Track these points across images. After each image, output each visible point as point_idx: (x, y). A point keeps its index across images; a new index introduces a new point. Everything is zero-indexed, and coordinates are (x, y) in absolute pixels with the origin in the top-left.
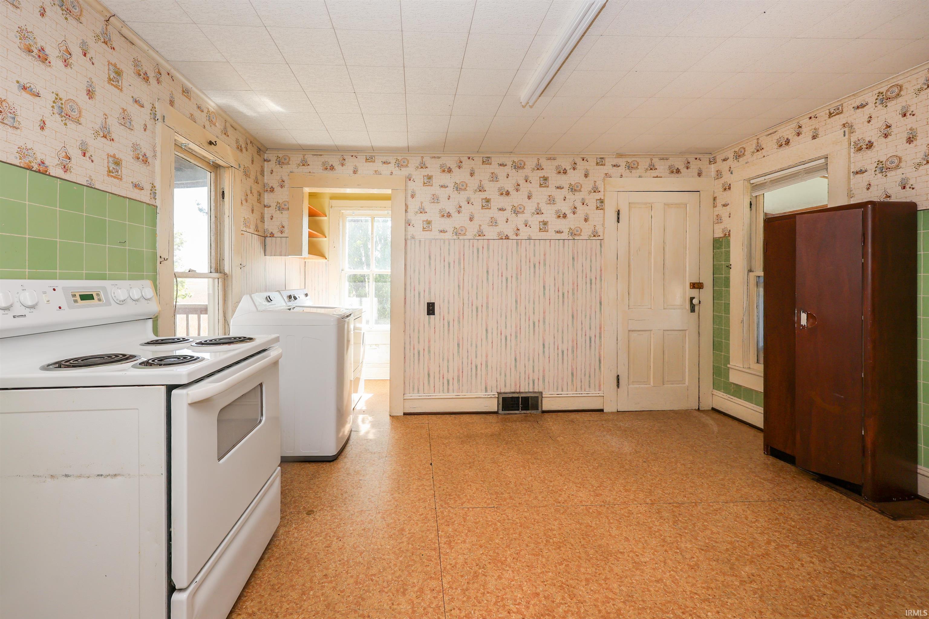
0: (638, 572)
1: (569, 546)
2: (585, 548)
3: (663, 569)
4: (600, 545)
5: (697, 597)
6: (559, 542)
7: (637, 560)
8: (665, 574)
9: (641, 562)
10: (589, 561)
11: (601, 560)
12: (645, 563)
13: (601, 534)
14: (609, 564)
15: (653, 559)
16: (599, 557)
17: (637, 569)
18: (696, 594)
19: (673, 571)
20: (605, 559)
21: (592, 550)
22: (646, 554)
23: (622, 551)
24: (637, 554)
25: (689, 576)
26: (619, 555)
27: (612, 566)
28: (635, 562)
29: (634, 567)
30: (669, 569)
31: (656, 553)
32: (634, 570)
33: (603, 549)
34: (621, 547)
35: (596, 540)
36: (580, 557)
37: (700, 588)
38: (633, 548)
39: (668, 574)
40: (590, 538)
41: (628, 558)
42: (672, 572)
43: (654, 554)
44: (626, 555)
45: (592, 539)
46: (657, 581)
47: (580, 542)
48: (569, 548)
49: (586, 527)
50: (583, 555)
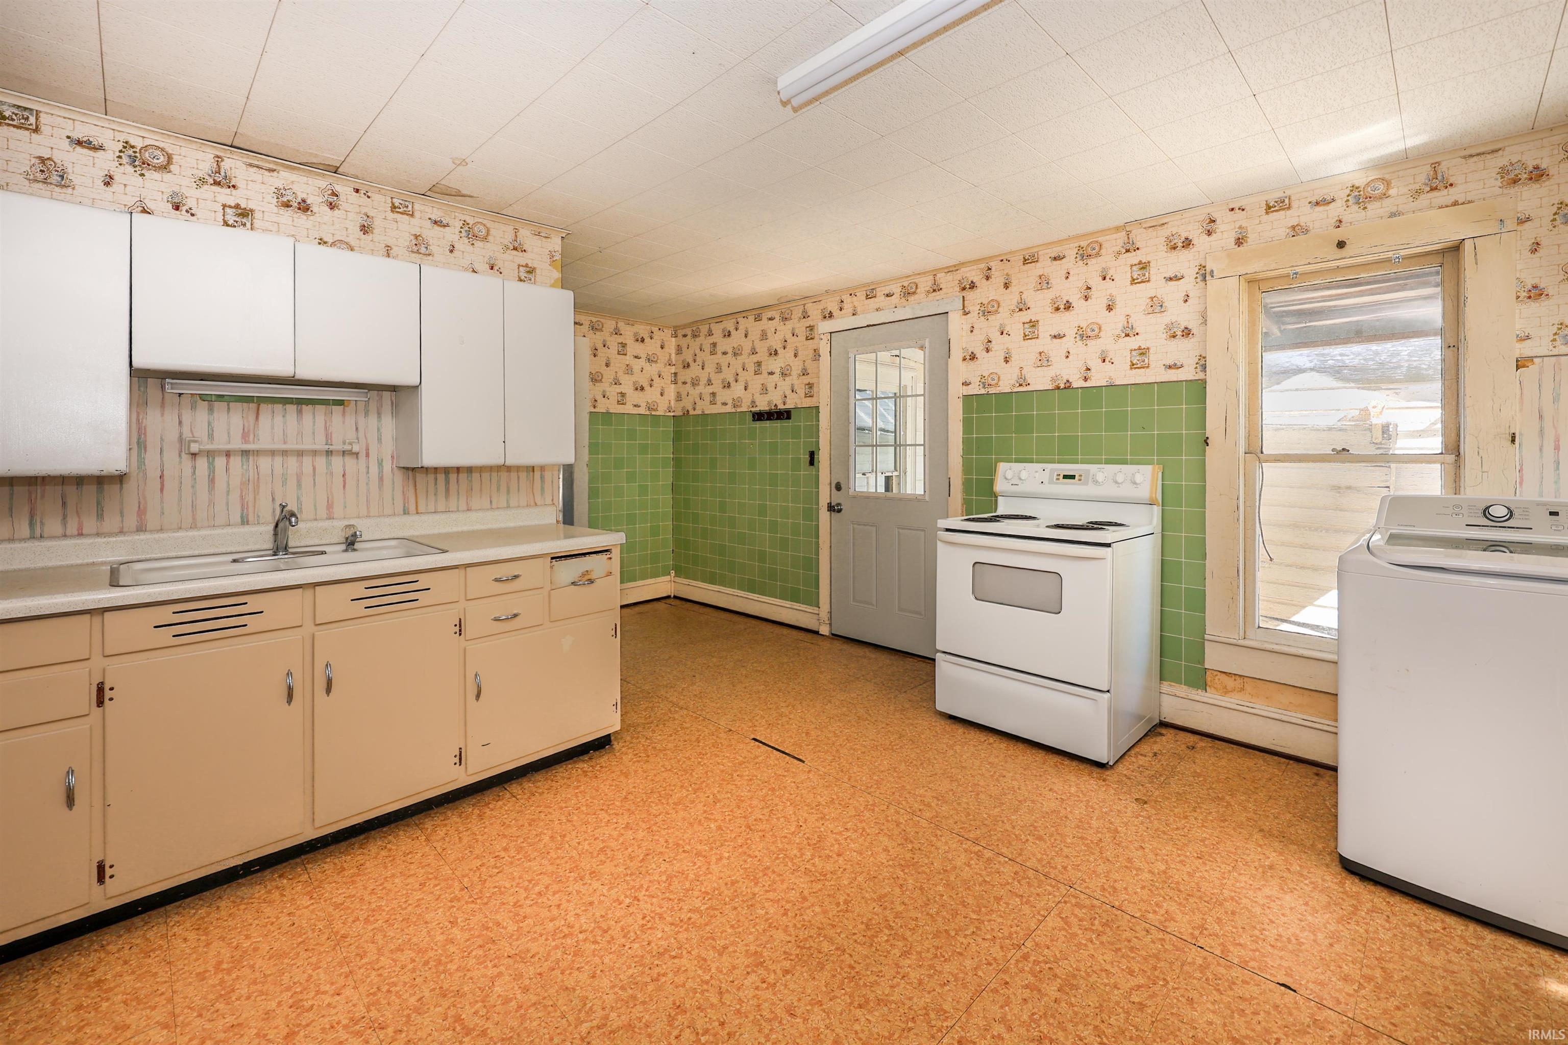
0: (752, 948)
1: (860, 939)
2: (837, 949)
3: (722, 977)
4: (822, 968)
5: (673, 953)
6: (877, 937)
7: (761, 971)
8: (718, 968)
9: (754, 972)
10: (819, 928)
11: (806, 940)
12: (748, 973)
13: (836, 997)
14: (793, 939)
15: (739, 989)
16: (812, 944)
17: (756, 952)
18: (675, 957)
19: (707, 983)
20: (802, 944)
21: (826, 950)
22: (751, 993)
23: (788, 977)
24: (765, 985)
25: (684, 985)
26: (787, 964)
27: (788, 938)
28: (761, 964)
29: (761, 955)
30: (713, 982)
31: (738, 1007)
32: (759, 949)
33: (815, 963)
34: (792, 986)
35: (834, 976)
36: (834, 926)
37: (668, 971)
38: (774, 994)
39: (713, 970)
40: (845, 975)
41: (774, 967)
42: (708, 978)
43: (740, 1001)
44: (778, 971)
45: (840, 974)
46: (725, 948)
47: (851, 956)
48: (854, 934)
49: (867, 1001)
50: (831, 932)
